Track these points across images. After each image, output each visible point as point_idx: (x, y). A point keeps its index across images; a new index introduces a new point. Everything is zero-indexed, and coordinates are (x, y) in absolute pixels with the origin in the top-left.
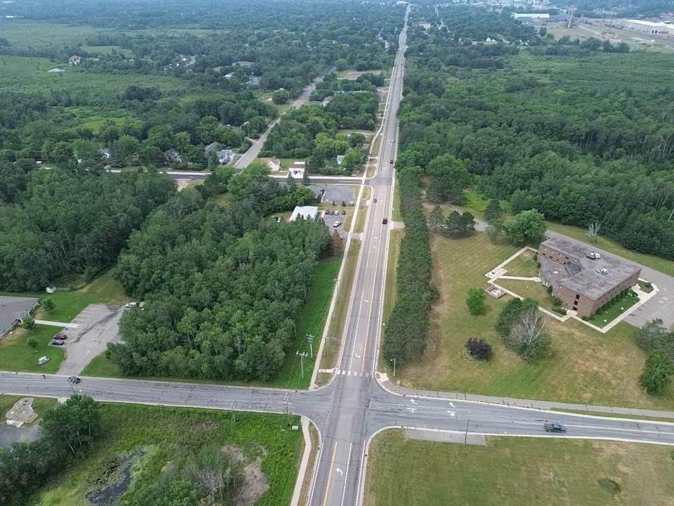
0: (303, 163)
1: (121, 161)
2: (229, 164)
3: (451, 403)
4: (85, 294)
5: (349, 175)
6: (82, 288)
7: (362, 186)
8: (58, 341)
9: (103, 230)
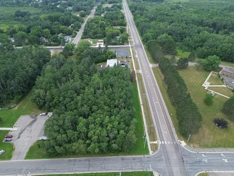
0: (103, 40)
1: (20, 43)
2: (69, 42)
3: (222, 154)
4: (17, 110)
5: (123, 45)
6: (15, 107)
7: (131, 49)
8: (8, 139)
9: (21, 77)
